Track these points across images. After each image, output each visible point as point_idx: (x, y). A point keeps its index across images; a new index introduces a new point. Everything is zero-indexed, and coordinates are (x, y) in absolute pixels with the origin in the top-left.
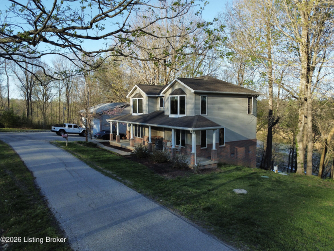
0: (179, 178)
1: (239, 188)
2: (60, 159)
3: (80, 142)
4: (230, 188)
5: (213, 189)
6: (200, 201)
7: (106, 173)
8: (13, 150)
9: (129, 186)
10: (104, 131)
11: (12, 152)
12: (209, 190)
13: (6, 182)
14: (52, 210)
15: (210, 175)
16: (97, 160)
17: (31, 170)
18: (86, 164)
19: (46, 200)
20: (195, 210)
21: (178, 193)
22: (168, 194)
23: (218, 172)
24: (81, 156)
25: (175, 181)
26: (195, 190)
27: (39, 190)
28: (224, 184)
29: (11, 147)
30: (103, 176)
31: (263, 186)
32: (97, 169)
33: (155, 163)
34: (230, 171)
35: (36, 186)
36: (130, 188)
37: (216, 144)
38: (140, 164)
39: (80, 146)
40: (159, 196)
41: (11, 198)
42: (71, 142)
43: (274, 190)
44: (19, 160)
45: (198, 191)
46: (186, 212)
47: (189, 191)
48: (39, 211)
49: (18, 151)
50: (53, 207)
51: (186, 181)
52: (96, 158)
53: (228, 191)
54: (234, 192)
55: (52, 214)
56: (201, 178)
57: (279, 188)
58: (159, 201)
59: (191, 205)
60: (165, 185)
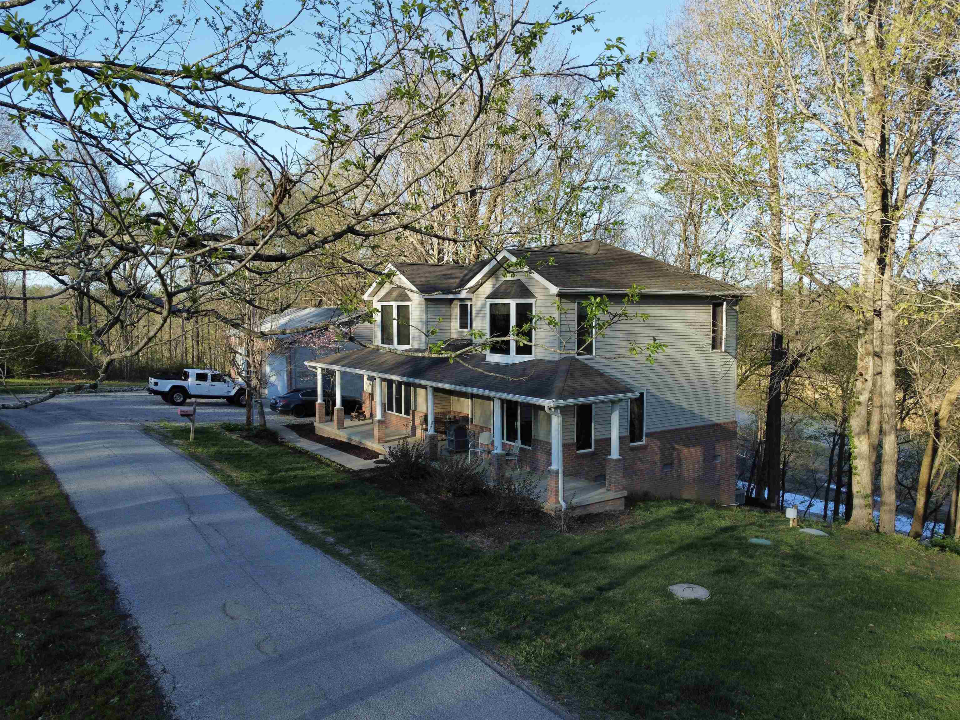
0: (514, 548)
1: (687, 582)
2: (173, 488)
3: (230, 428)
4: (662, 581)
5: (611, 586)
6: (575, 627)
7: (305, 532)
8: (38, 455)
9: (372, 577)
10: (297, 391)
11: (33, 464)
12: (601, 589)
13: (16, 567)
14: (151, 661)
15: (603, 536)
16: (278, 486)
17: (90, 525)
18: (245, 503)
19: (135, 628)
20: (561, 656)
21: (512, 598)
22: (481, 605)
23: (627, 526)
24: (234, 474)
25: (502, 557)
26: (559, 589)
27: (113, 593)
28: (642, 568)
29: (31, 445)
30: (296, 544)
31: (754, 573)
32: (278, 519)
33: (445, 496)
34: (660, 523)
35: (104, 579)
36: (376, 583)
37: (621, 439)
38: (402, 501)
39: (230, 440)
40: (457, 611)
41: (34, 621)
42: (205, 425)
43: (785, 587)
44: (56, 491)
45: (568, 592)
46: (534, 664)
47: (544, 593)
48: (113, 667)
49: (52, 461)
50: (153, 652)
51: (535, 556)
52: (275, 482)
53: (655, 591)
54: (670, 596)
55: (151, 677)
56: (579, 546)
57: (800, 580)
58: (457, 628)
59: (549, 641)
60: (472, 572)
